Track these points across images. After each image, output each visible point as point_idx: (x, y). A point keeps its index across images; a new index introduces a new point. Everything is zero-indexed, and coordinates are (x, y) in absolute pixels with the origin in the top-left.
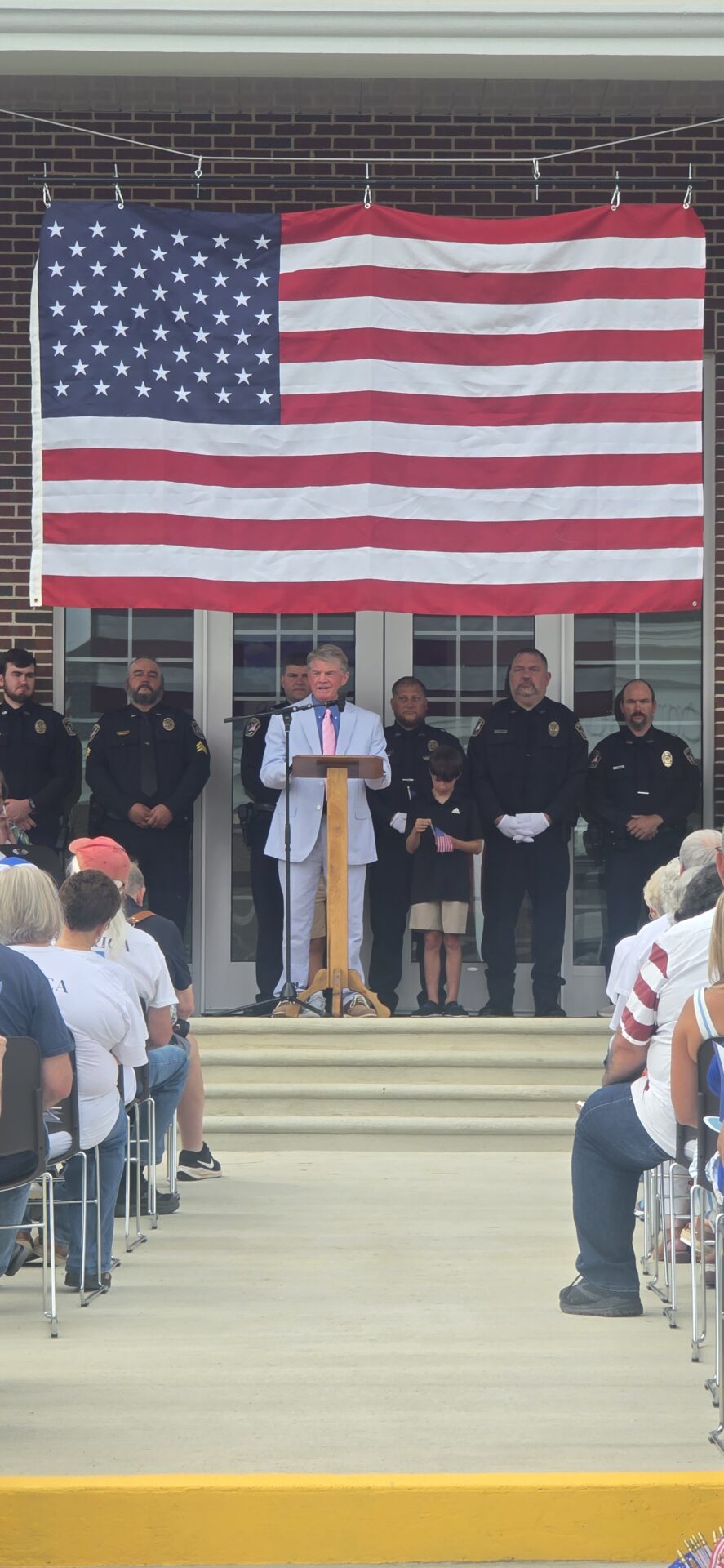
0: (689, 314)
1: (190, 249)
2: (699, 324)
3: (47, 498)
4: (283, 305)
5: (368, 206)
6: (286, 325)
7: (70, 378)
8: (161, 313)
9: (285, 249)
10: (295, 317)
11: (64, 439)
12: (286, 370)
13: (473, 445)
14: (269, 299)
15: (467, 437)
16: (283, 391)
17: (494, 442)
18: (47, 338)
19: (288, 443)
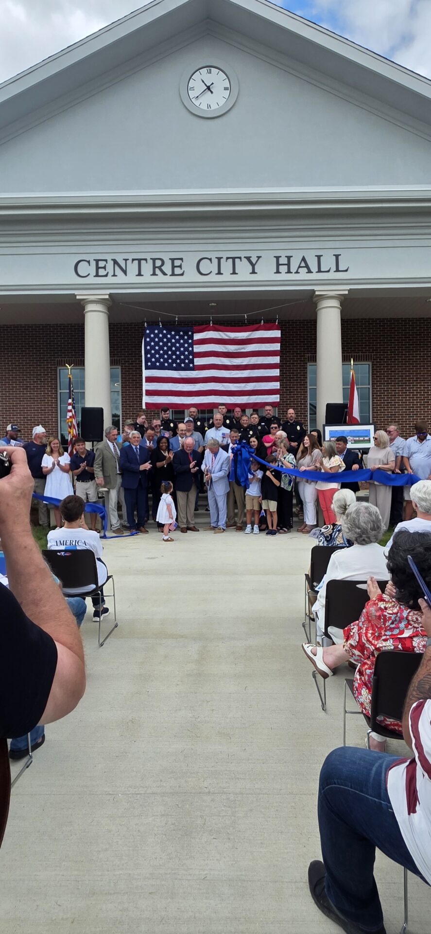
0: (277, 347)
1: (175, 335)
2: (279, 349)
3: (147, 387)
4: (194, 346)
5: (211, 325)
6: (195, 350)
7: (151, 362)
8: (170, 349)
9: (194, 334)
10: (197, 349)
11: (150, 374)
12: (196, 360)
13: (234, 375)
14: (191, 345)
15: (231, 373)
16: (195, 364)
17: (238, 374)
18: (146, 354)
19: (196, 375)
